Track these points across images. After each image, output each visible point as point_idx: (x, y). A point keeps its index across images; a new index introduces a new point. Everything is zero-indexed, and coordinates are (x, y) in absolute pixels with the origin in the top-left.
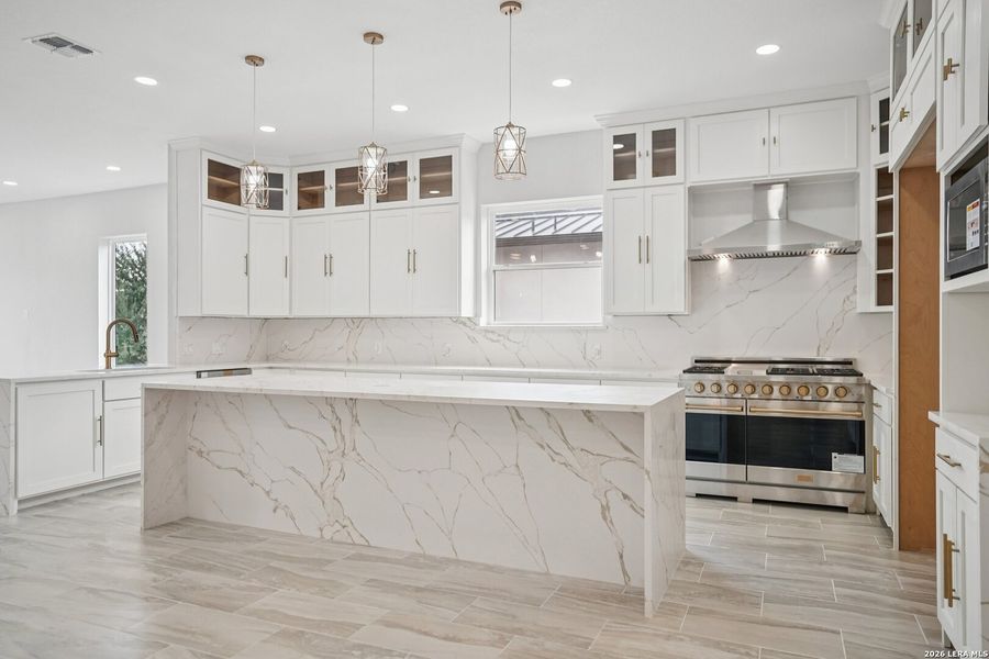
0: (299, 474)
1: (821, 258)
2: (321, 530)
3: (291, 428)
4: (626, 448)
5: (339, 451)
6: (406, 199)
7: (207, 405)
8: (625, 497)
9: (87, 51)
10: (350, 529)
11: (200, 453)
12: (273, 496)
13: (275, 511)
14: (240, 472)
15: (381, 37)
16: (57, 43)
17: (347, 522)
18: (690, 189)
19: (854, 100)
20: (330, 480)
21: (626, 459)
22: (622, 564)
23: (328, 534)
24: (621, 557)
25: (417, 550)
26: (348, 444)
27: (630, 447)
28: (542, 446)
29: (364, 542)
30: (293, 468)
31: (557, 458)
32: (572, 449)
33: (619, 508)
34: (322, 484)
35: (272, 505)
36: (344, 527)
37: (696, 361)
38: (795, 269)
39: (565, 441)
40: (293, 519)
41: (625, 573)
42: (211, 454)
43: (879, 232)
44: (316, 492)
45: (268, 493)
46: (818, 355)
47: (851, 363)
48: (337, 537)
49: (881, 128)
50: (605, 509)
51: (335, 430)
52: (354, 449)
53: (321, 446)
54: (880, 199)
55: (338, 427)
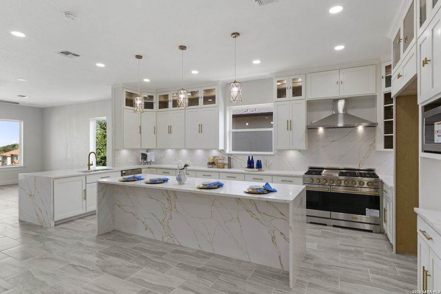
0: (155, 216)
1: (360, 129)
2: (163, 238)
3: (151, 198)
4: (282, 214)
5: (170, 208)
6: (198, 105)
7: (122, 188)
8: (282, 234)
9: (78, 56)
10: (174, 238)
11: (119, 206)
12: (145, 224)
13: (146, 230)
14: (133, 214)
15: (186, 47)
16: (67, 53)
17: (172, 236)
18: (307, 101)
19: (375, 66)
20: (166, 220)
21: (282, 218)
22: (280, 261)
23: (165, 240)
24: (280, 258)
25: (199, 249)
26: (173, 205)
27: (284, 214)
28: (248, 211)
29: (178, 244)
30: (152, 214)
31: (254, 216)
32: (260, 213)
33: (279, 238)
34: (163, 220)
35: (145, 227)
36: (171, 238)
37: (310, 168)
38: (350, 132)
39: (257, 210)
40: (152, 233)
41: (281, 265)
42: (123, 207)
43: (385, 119)
44: (161, 223)
45: (143, 223)
46: (359, 167)
47: (373, 171)
48: (169, 241)
49: (386, 77)
50: (273, 238)
51: (168, 200)
52: (175, 208)
53: (163, 206)
54: (386, 106)
55: (169, 199)
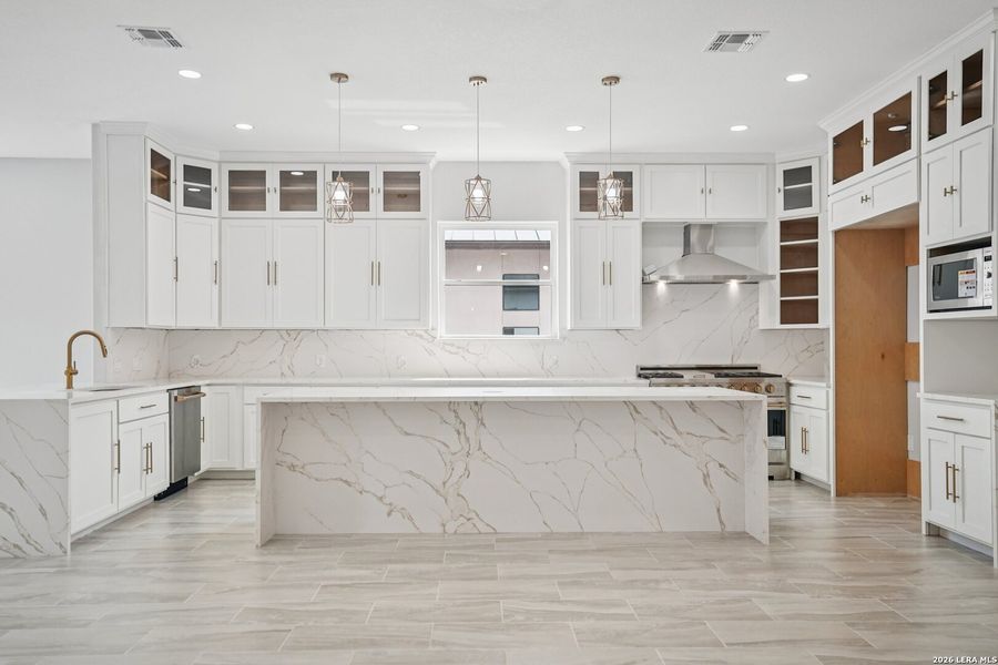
0: (419, 477)
2: (444, 525)
3: (407, 434)
4: (722, 430)
5: (465, 453)
6: (368, 210)
7: (302, 419)
8: (721, 466)
10: (476, 520)
11: (292, 467)
12: (387, 501)
13: (389, 514)
14: (346, 482)
16: (151, 35)
17: (473, 515)
18: (644, 224)
19: (765, 167)
20: (455, 478)
21: (722, 438)
22: (720, 516)
23: (451, 528)
24: (718, 510)
25: (548, 530)
26: (472, 442)
27: (724, 428)
28: (656, 434)
29: (490, 531)
30: (410, 472)
31: (668, 441)
32: (680, 433)
34: (444, 483)
35: (387, 509)
36: (469, 520)
37: (640, 370)
39: (675, 428)
40: (410, 518)
41: (721, 522)
42: (307, 467)
43: (782, 268)
44: (437, 491)
45: (381, 499)
48: (461, 530)
50: (706, 477)
51: (459, 433)
52: (480, 449)
53: (443, 448)
54: (783, 244)
55: (462, 430)
